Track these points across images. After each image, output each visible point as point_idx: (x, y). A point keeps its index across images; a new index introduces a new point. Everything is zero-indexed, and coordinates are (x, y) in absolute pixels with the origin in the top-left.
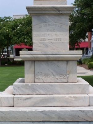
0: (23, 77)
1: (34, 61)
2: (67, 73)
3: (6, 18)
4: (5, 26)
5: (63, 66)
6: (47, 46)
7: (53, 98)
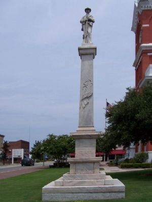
0: (69, 171)
1: (75, 163)
2: (94, 169)
3: (64, 136)
4: (63, 141)
5: (92, 165)
6: (83, 155)
7: (85, 182)
